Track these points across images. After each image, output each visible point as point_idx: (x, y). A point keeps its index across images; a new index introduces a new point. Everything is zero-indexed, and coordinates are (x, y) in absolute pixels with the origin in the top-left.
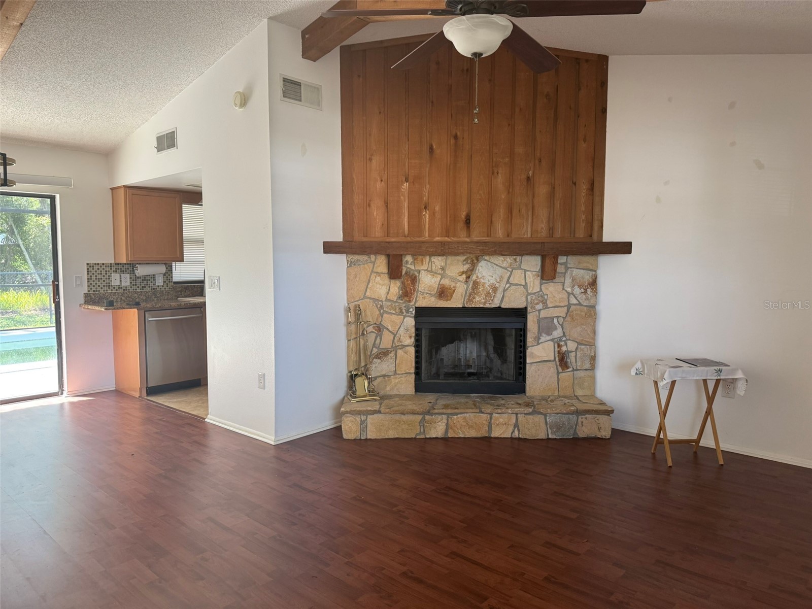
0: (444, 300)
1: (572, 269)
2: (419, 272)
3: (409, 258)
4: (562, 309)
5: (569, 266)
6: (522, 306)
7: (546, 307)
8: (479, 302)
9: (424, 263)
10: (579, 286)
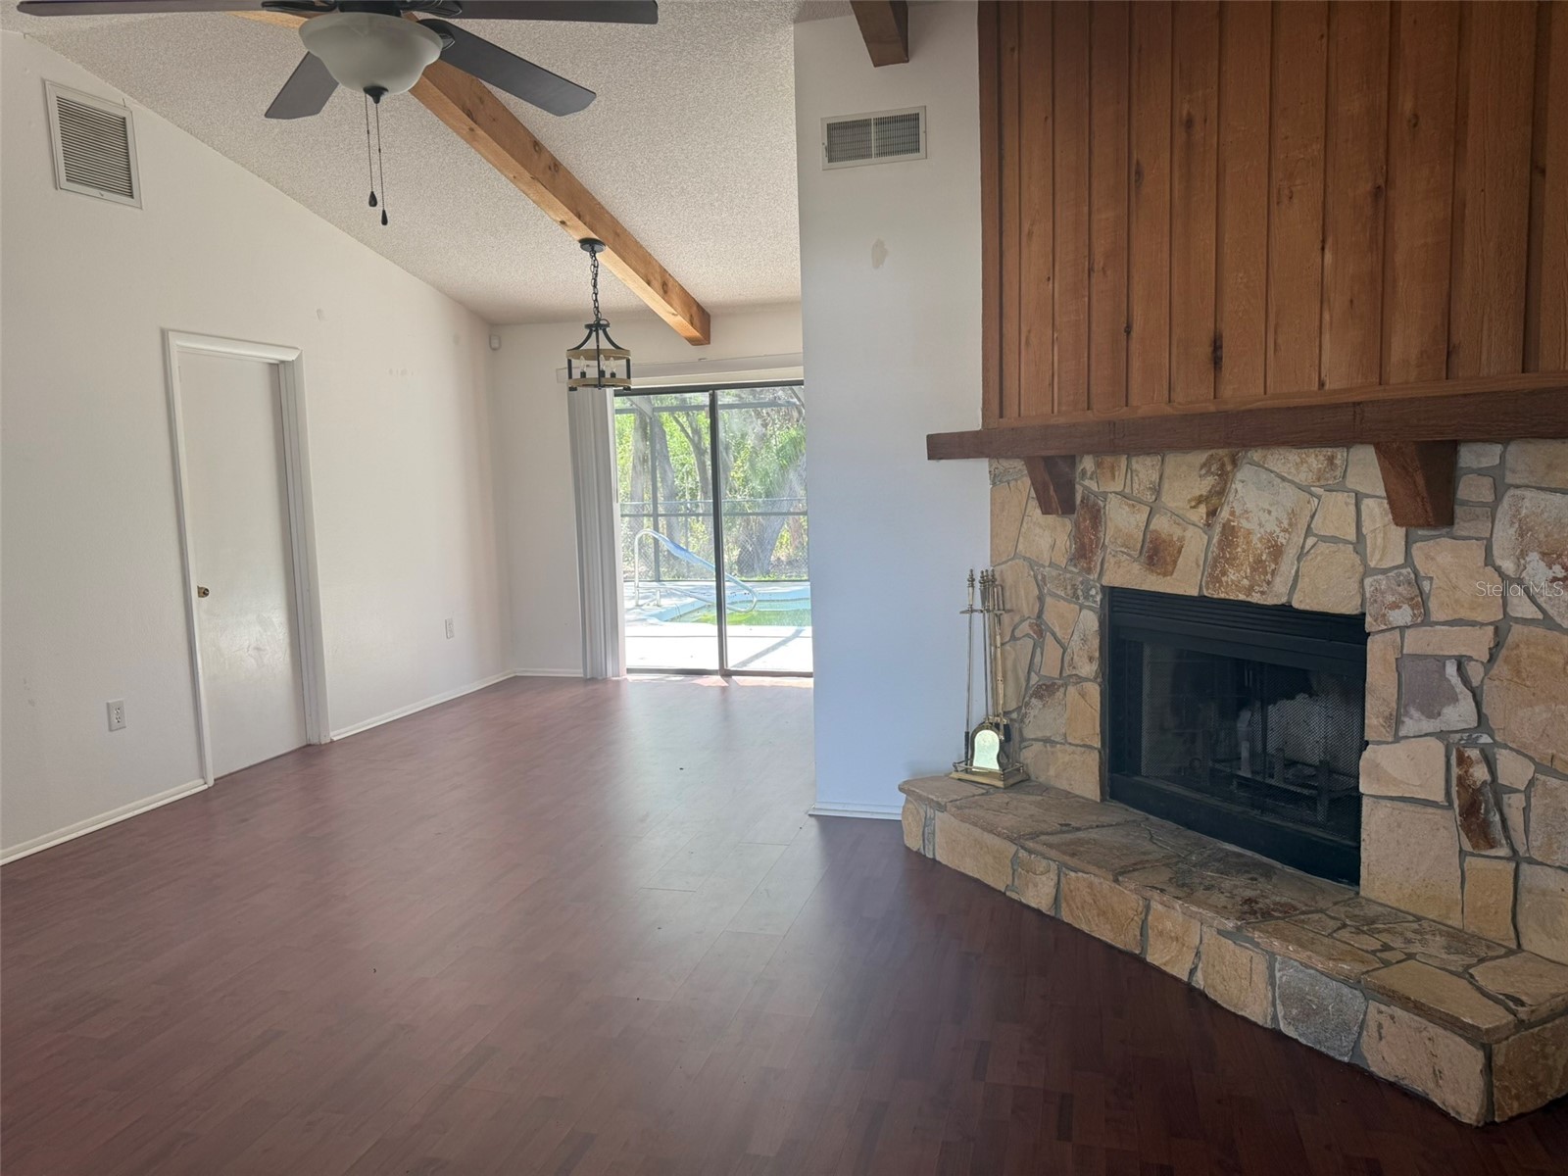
0: (1159, 574)
1: (1518, 492)
2: (1105, 495)
3: (1088, 463)
4: (1476, 632)
5: (1510, 479)
6: (1349, 608)
7: (1425, 620)
8: (1237, 585)
9: (1117, 473)
10: (1543, 554)
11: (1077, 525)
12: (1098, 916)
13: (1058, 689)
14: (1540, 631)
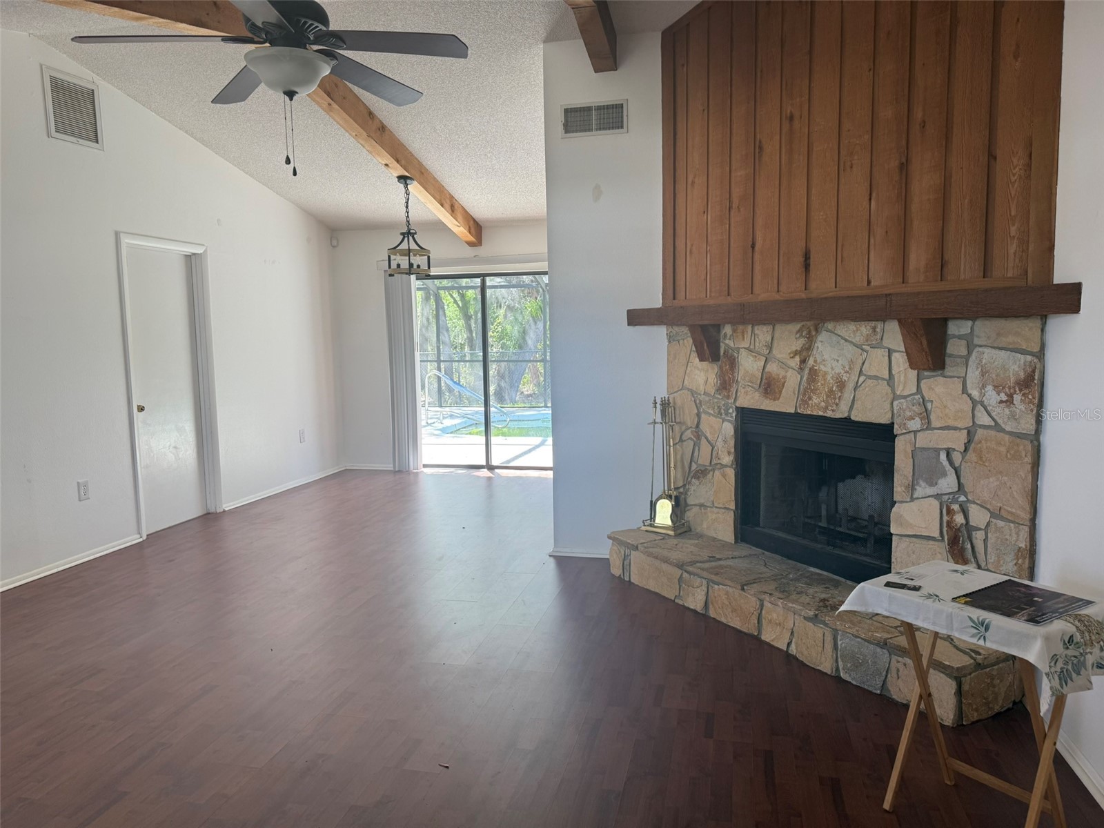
0: (771, 399)
1: (981, 349)
2: (738, 349)
3: (728, 330)
4: (956, 434)
5: (976, 341)
6: (884, 420)
7: (928, 426)
8: (818, 405)
9: (745, 336)
10: (995, 387)
11: (721, 368)
12: (732, 612)
13: (709, 473)
14: (992, 433)
